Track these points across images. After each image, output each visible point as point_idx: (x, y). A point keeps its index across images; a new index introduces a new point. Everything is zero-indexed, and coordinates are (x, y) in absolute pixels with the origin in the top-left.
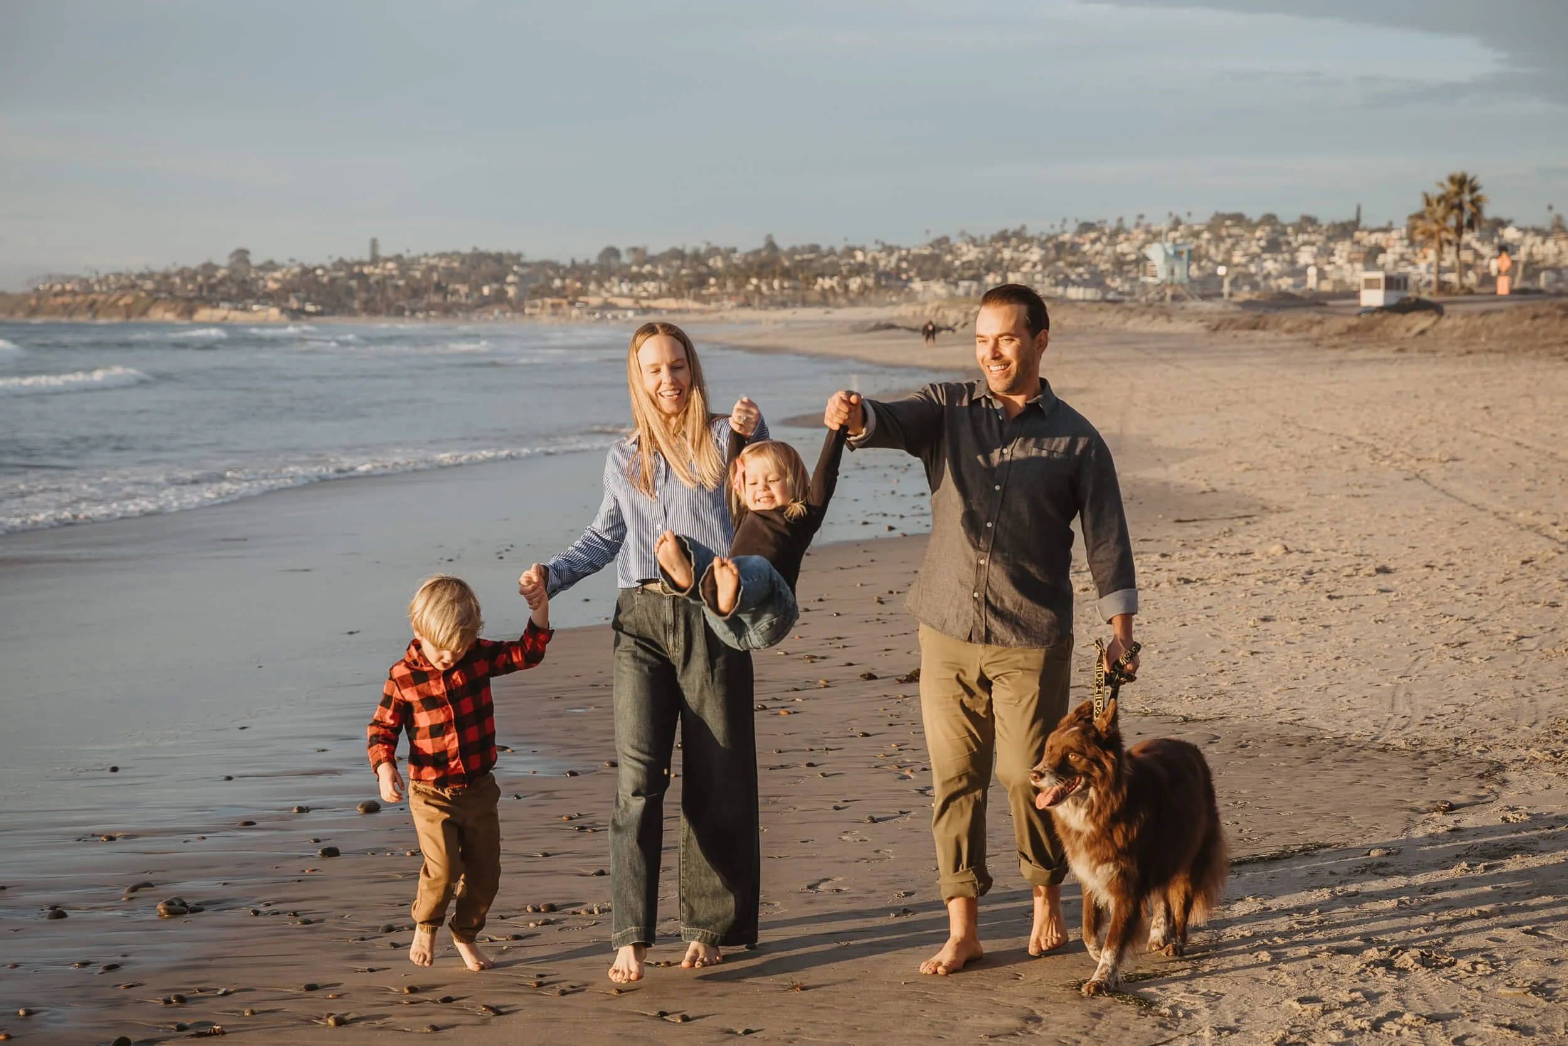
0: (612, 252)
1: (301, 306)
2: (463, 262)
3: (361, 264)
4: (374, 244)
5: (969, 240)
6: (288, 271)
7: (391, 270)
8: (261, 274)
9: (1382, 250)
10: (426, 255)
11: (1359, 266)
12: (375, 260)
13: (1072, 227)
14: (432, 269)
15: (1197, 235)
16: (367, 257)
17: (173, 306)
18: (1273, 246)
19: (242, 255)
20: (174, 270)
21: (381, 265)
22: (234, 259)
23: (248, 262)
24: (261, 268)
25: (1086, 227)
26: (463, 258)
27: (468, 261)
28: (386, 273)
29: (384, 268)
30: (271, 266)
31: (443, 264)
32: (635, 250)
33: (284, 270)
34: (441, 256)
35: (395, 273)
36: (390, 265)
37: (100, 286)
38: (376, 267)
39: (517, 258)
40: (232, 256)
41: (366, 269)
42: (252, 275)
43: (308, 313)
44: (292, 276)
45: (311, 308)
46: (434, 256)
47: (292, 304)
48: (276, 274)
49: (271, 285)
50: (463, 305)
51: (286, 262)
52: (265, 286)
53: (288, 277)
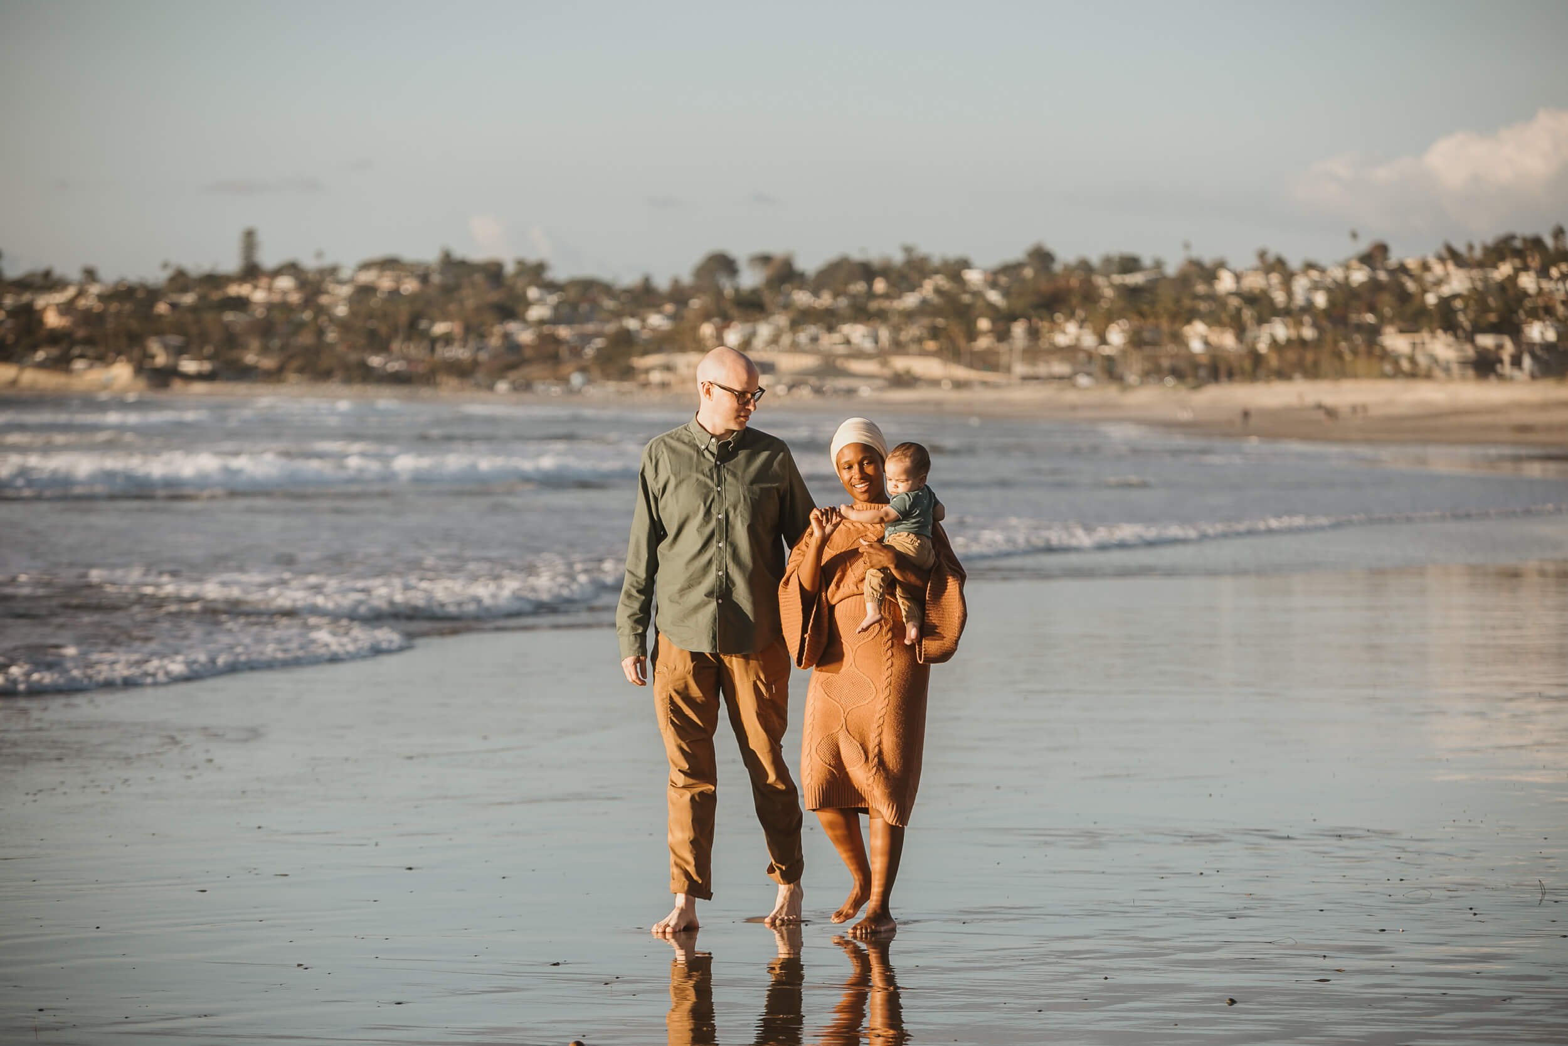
0: (724, 264)
1: (171, 361)
2: (424, 278)
3: (224, 280)
4: (250, 239)
5: (1444, 253)
6: (81, 293)
7: (285, 293)
8: (26, 297)
12: (251, 272)
14: (365, 291)
21: (264, 282)
24: (23, 285)
26: (424, 272)
27: (436, 279)
28: (277, 297)
29: (270, 289)
30: (48, 282)
31: (386, 283)
32: (765, 260)
34: (380, 266)
35: (295, 298)
36: (285, 282)
38: (257, 288)
39: (535, 272)
41: (234, 290)
42: (9, 301)
43: (188, 378)
44: (88, 302)
45: (189, 366)
46: (366, 266)
47: (153, 357)
48: (60, 298)
49: (53, 319)
50: (475, 364)
51: (74, 273)
52: (40, 322)
53: (82, 303)
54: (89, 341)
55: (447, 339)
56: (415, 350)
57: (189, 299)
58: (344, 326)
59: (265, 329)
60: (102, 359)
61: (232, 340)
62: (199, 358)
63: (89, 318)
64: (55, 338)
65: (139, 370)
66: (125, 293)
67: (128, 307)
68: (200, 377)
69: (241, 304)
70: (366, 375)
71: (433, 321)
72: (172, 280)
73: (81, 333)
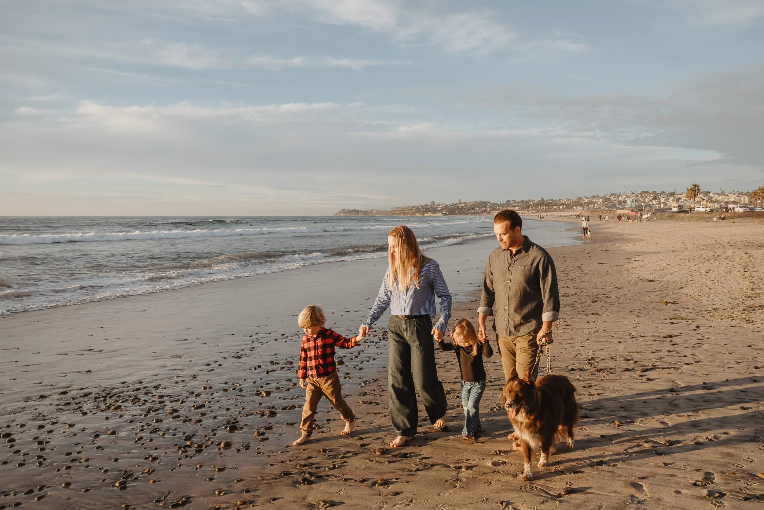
0: (509, 201)
3: (457, 204)
4: (460, 200)
5: (586, 198)
9: (681, 199)
10: (470, 202)
11: (675, 202)
12: (460, 203)
13: (609, 194)
14: (472, 205)
15: (637, 196)
16: (458, 203)
17: (420, 213)
18: (655, 198)
19: (433, 202)
20: (420, 205)
24: (437, 205)
25: (612, 194)
26: (478, 203)
28: (462, 206)
30: (439, 205)
31: (474, 204)
32: (514, 200)
33: (442, 205)
34: (473, 202)
35: (464, 206)
36: (463, 204)
37: (405, 209)
38: (460, 205)
40: (431, 203)
42: (434, 207)
52: (437, 209)
69: (457, 207)
72: (451, 204)
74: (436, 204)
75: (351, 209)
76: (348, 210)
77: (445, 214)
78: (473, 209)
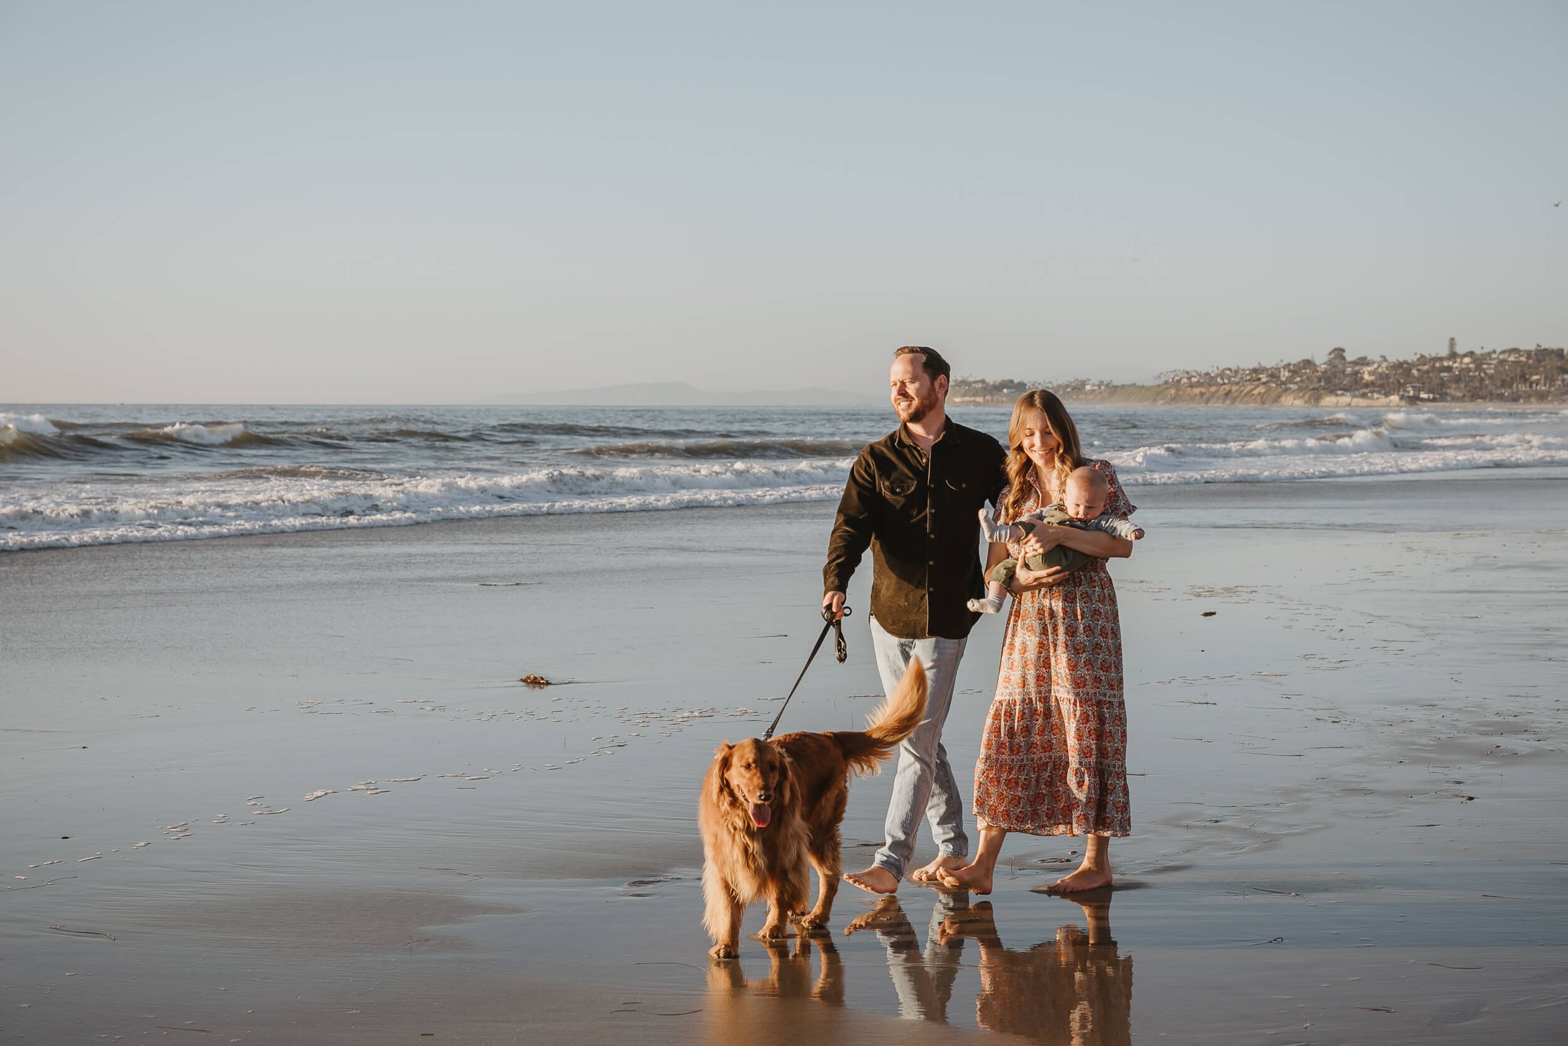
2: (1529, 356)
3: (1441, 359)
4: (1452, 342)
6: (1379, 366)
7: (1467, 364)
8: (1357, 368)
10: (1494, 352)
12: (1453, 356)
14: (1502, 362)
16: (1444, 352)
17: (1301, 394)
19: (1339, 352)
20: (1281, 365)
21: (1458, 360)
22: (1332, 356)
23: (1344, 358)
24: (1355, 363)
26: (1529, 354)
27: (1534, 356)
28: (1464, 366)
29: (1461, 363)
30: (1363, 361)
31: (1512, 358)
33: (1376, 366)
35: (1471, 366)
36: (1467, 360)
37: (1222, 379)
38: (1455, 362)
40: (1330, 354)
41: (1445, 364)
42: (1349, 370)
43: (1423, 400)
44: (1383, 369)
45: (1423, 395)
46: (1503, 352)
47: (1409, 392)
48: (1369, 369)
49: (1366, 377)
50: (1549, 392)
51: (1378, 359)
52: (1362, 378)
53: (1380, 370)
54: (1382, 386)
55: (1537, 382)
56: (1523, 388)
57: (1425, 368)
58: (1491, 377)
59: (1457, 380)
60: (1387, 395)
61: (1443, 384)
62: (1430, 391)
63: (1382, 376)
64: (1367, 385)
65: (1402, 398)
66: (1400, 365)
67: (1399, 371)
68: (1428, 400)
69: (1449, 369)
70: (1501, 397)
71: (1532, 375)
72: (1418, 360)
73: (1380, 382)
74: (1350, 356)
75: (993, 378)
76: (983, 381)
77: (1414, 400)
78: (1524, 378)
